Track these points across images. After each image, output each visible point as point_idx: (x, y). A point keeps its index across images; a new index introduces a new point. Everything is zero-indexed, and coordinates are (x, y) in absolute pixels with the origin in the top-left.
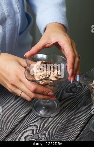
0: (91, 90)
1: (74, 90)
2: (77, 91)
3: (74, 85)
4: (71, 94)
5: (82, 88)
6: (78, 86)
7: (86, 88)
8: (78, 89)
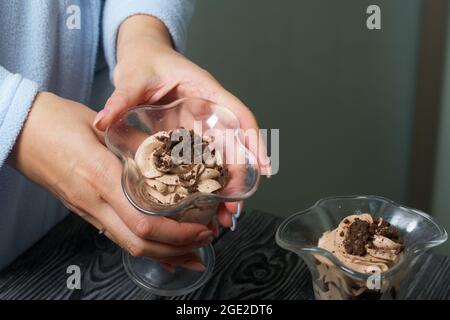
0: (311, 268)
1: (259, 274)
2: (269, 277)
3: (258, 259)
4: (251, 286)
5: (285, 268)
6: (272, 263)
7: (297, 266)
8: (273, 273)
